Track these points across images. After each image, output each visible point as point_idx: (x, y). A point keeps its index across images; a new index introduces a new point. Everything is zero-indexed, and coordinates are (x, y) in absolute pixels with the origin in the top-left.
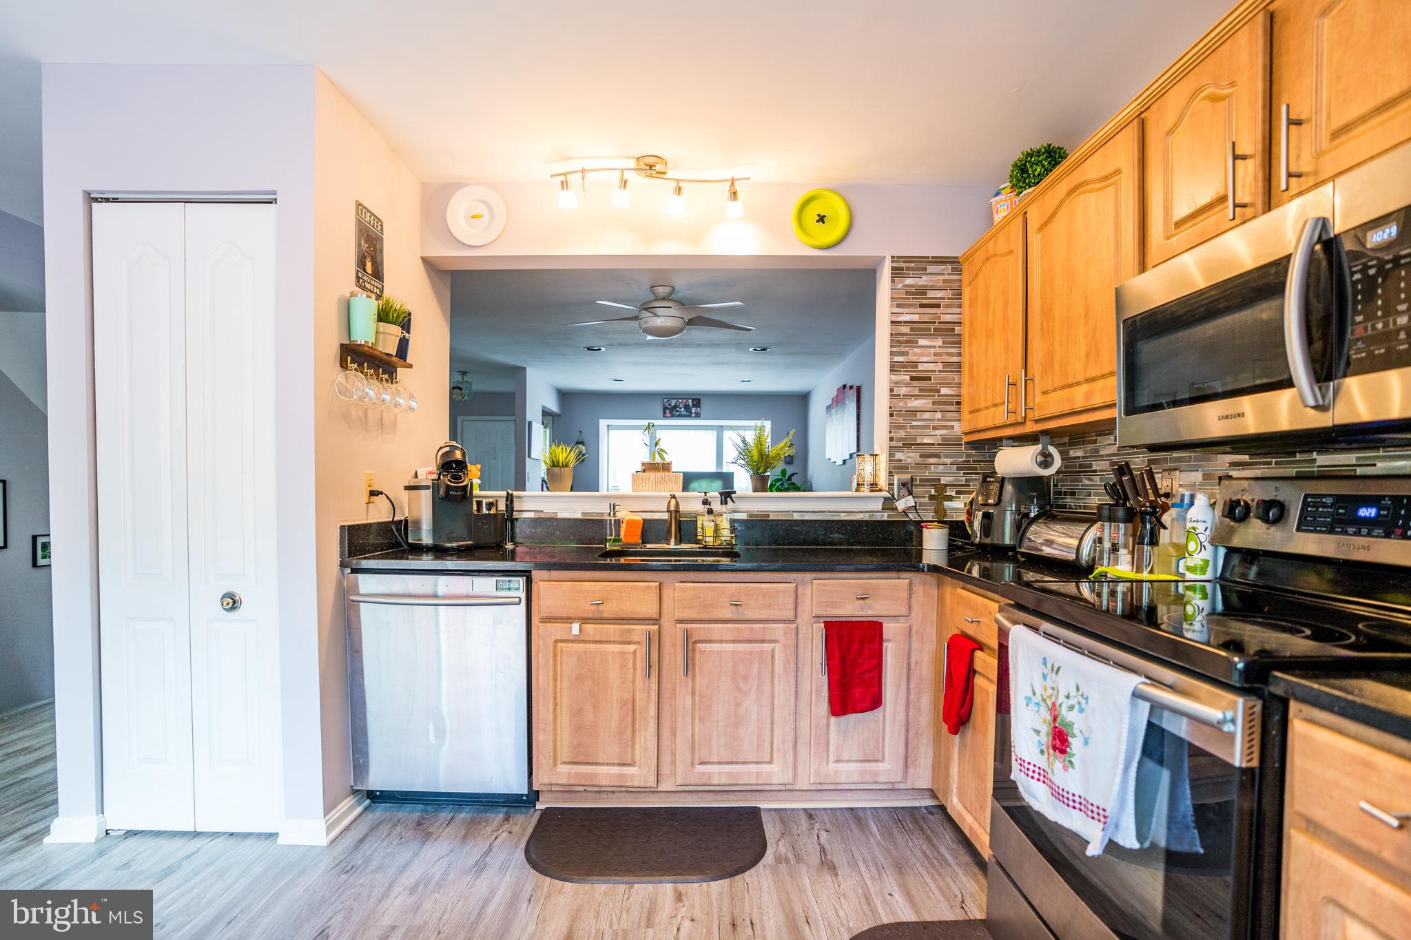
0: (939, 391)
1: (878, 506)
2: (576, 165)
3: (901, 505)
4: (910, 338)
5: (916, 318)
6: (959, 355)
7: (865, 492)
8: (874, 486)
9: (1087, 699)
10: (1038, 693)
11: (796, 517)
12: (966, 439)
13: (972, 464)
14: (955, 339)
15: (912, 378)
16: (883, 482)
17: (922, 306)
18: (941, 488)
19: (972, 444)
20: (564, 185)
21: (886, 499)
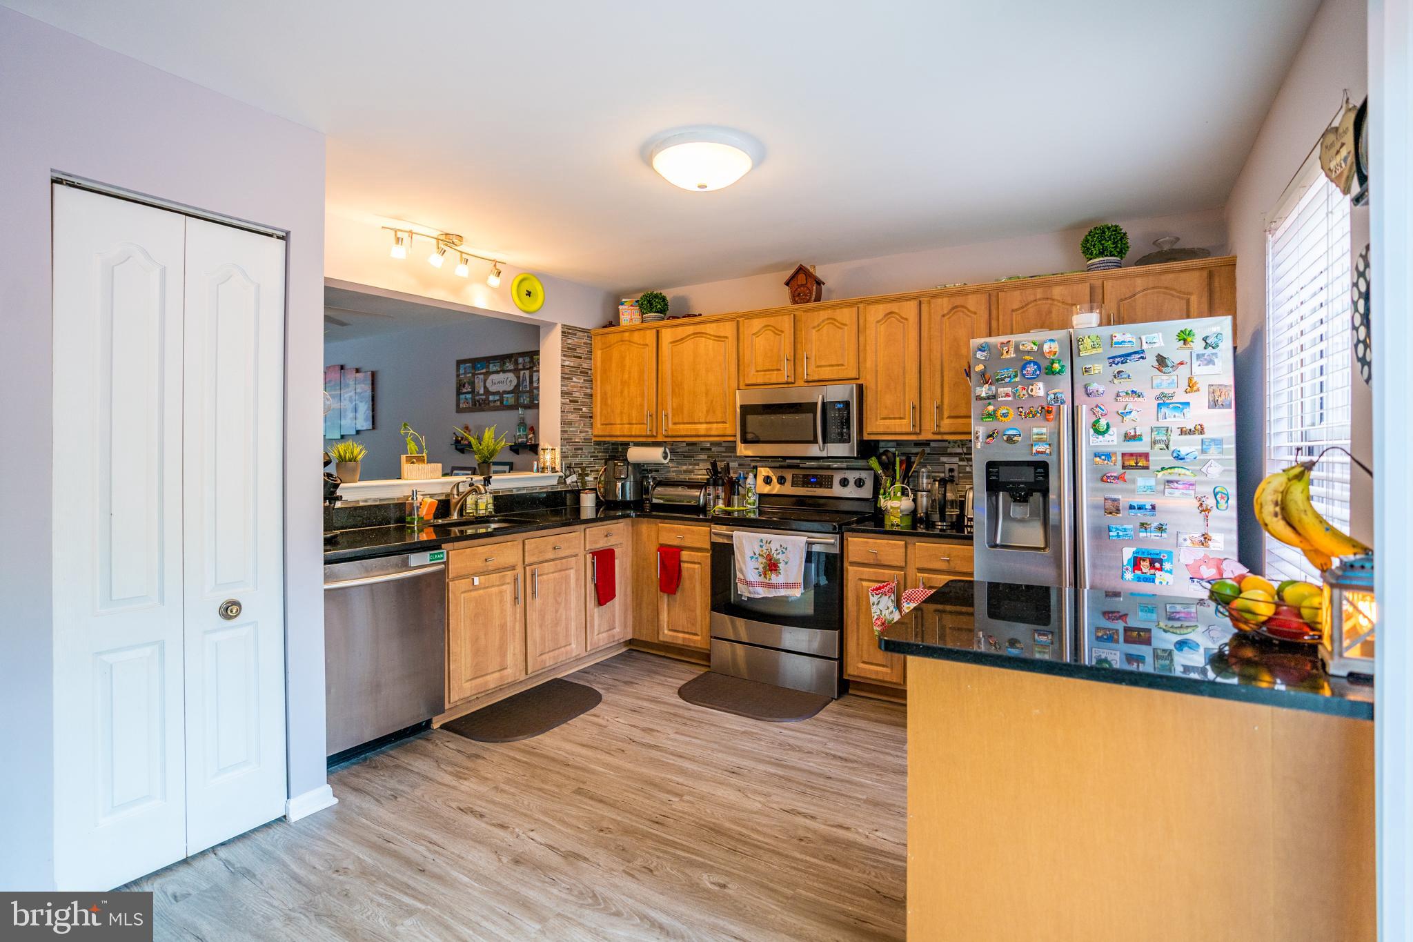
0: (581, 409)
1: (555, 482)
2: (408, 227)
3: (569, 481)
4: (569, 376)
5: (572, 364)
6: (592, 388)
7: (548, 473)
8: (554, 470)
9: (786, 549)
10: (757, 553)
11: (515, 492)
12: (594, 439)
13: (596, 454)
14: (589, 378)
15: (571, 401)
16: (558, 468)
17: (575, 357)
18: (583, 469)
19: (597, 443)
20: (398, 240)
21: (560, 477)
